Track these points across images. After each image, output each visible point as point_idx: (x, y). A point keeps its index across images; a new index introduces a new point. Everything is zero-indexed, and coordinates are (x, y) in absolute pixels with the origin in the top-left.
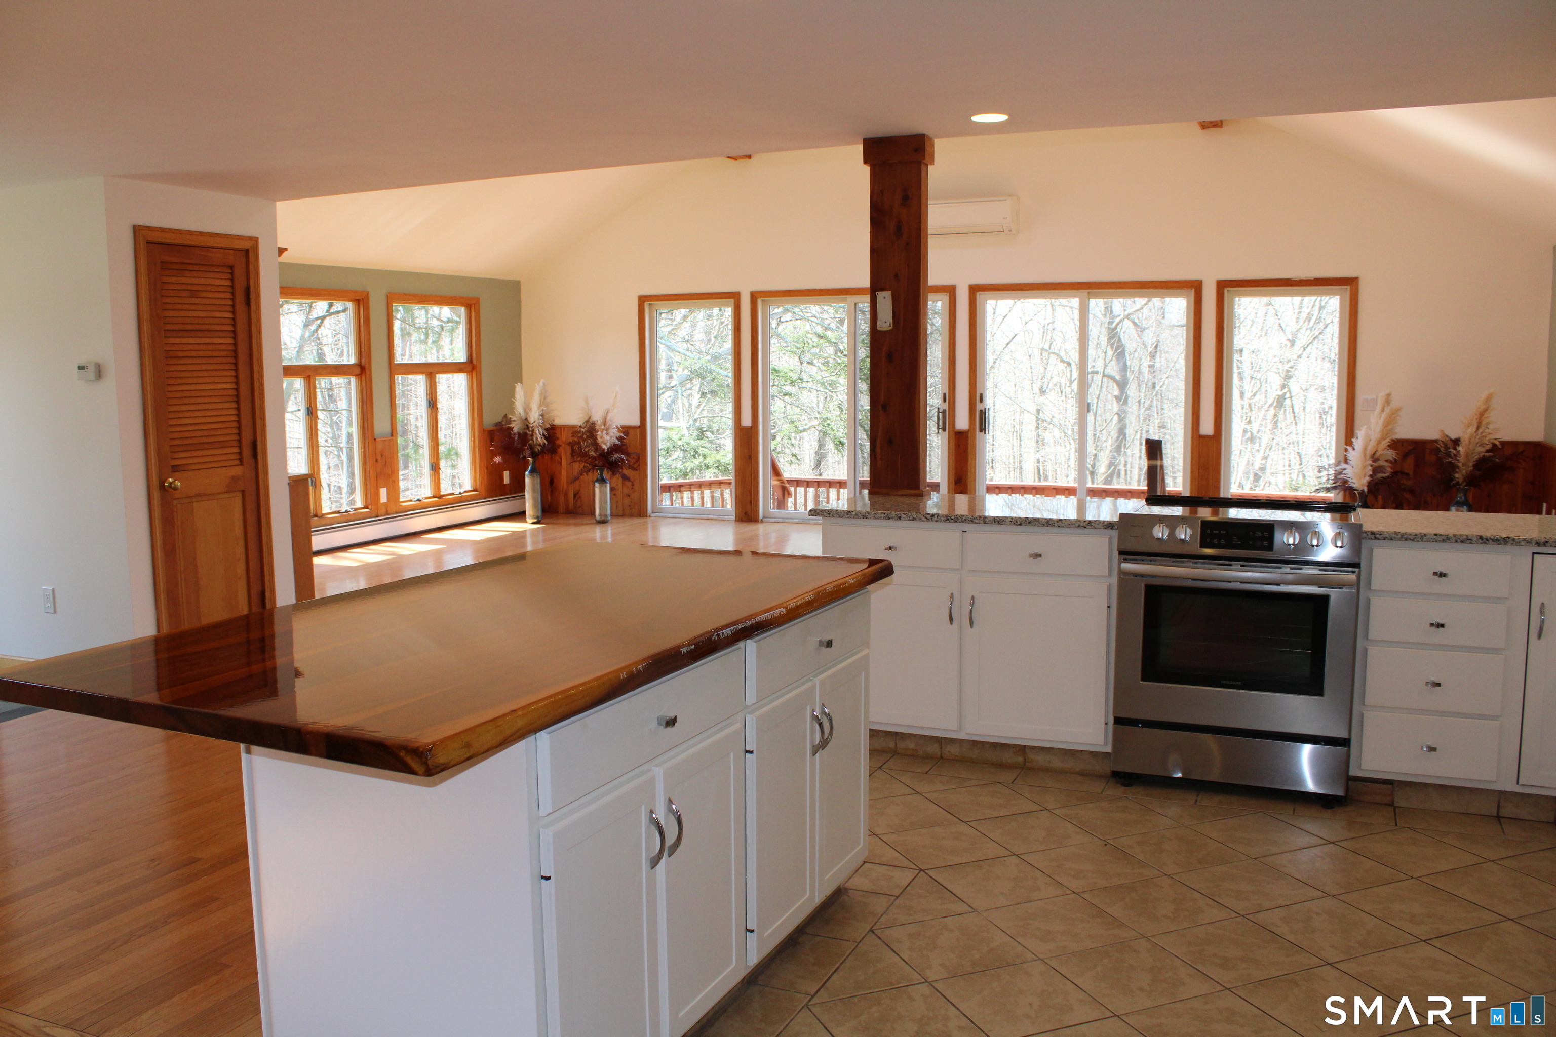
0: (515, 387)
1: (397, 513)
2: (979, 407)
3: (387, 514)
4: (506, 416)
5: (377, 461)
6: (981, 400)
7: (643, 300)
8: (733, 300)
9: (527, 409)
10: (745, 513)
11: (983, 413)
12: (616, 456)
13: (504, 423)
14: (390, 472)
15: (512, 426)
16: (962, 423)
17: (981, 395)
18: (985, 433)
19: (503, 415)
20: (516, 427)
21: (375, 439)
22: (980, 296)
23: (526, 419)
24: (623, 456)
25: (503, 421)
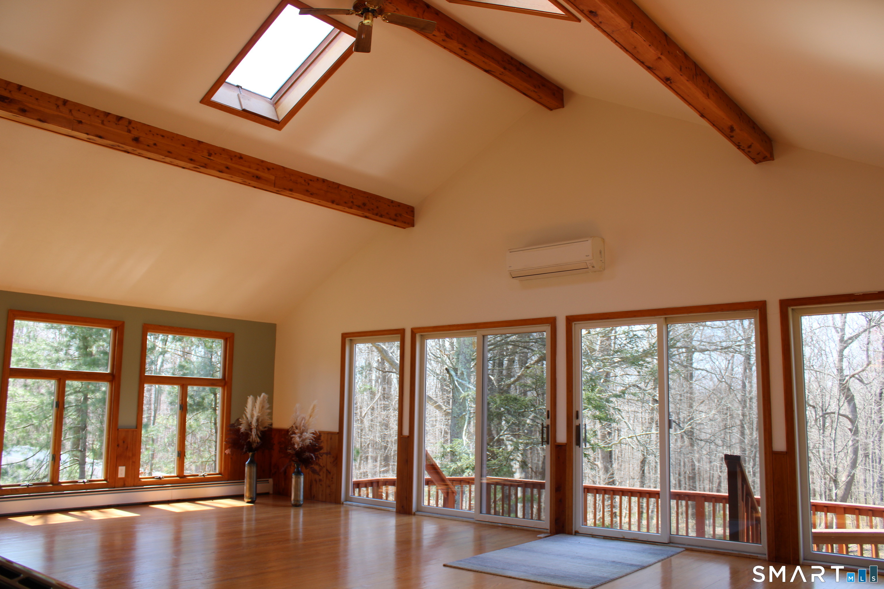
0: (248, 398)
1: (134, 486)
2: (575, 423)
3: (124, 486)
4: (238, 420)
5: (118, 445)
6: (577, 417)
7: (344, 336)
8: (399, 335)
9: (252, 416)
10: (402, 507)
11: (578, 428)
12: (307, 454)
13: (236, 425)
14: (131, 455)
15: (241, 427)
16: (562, 437)
17: (577, 413)
18: (580, 447)
19: (236, 419)
20: (243, 428)
21: (118, 429)
22: (575, 326)
23: (251, 423)
24: (312, 455)
25: (235, 423)
